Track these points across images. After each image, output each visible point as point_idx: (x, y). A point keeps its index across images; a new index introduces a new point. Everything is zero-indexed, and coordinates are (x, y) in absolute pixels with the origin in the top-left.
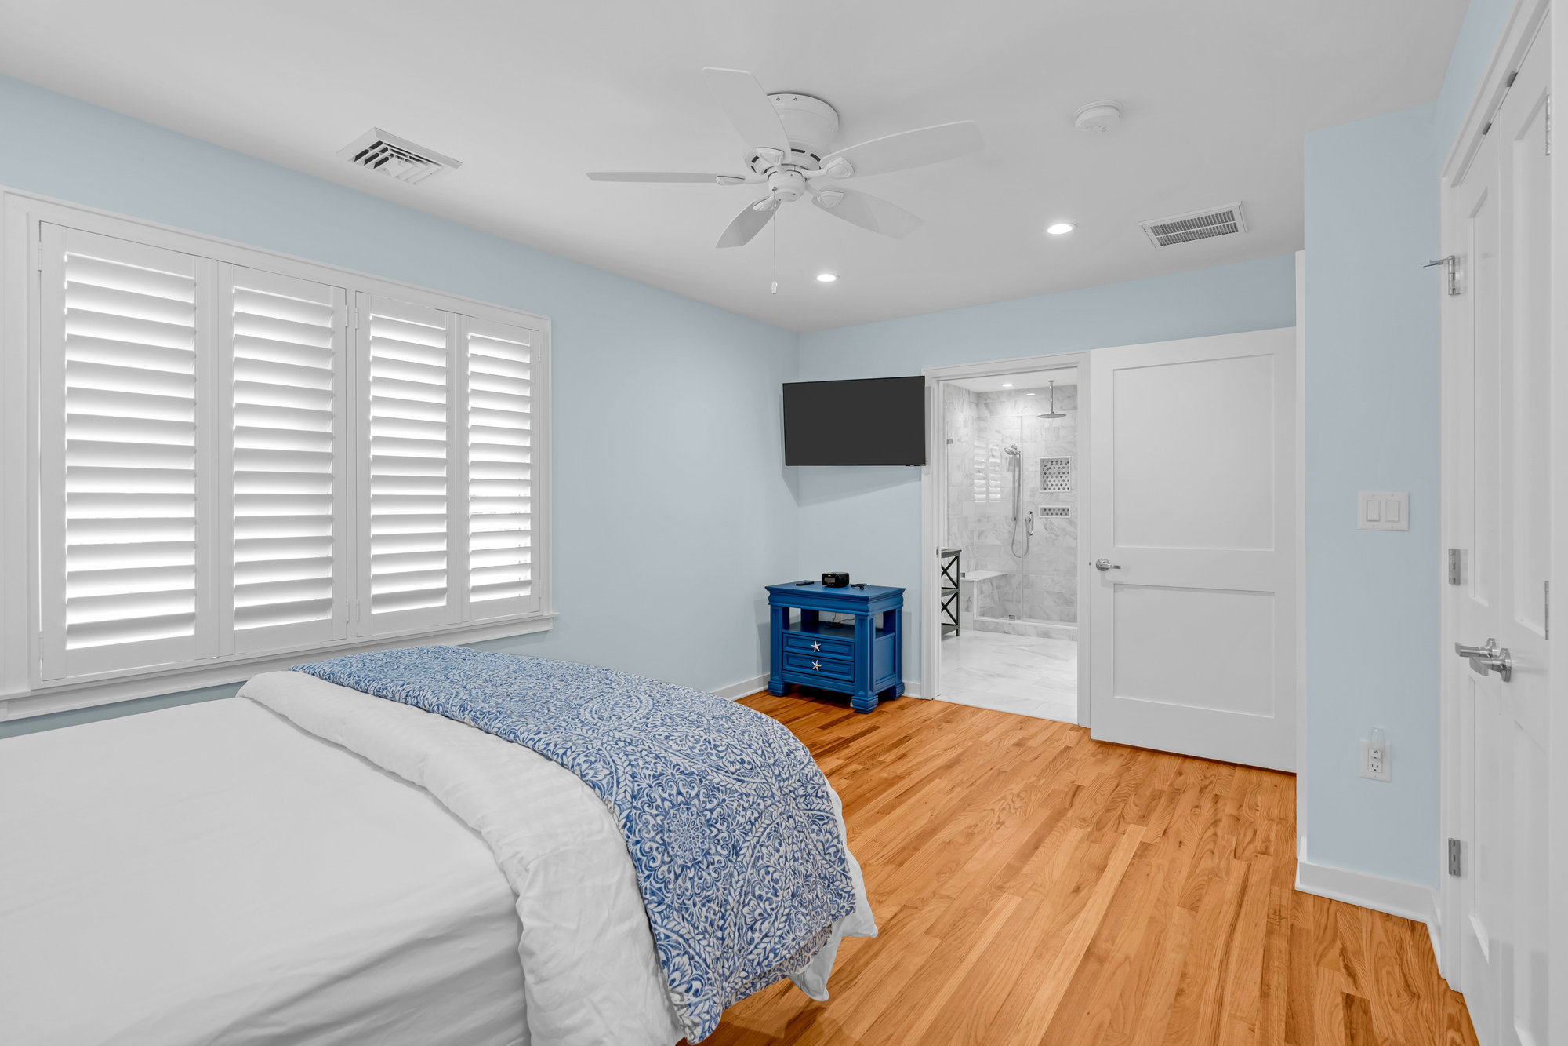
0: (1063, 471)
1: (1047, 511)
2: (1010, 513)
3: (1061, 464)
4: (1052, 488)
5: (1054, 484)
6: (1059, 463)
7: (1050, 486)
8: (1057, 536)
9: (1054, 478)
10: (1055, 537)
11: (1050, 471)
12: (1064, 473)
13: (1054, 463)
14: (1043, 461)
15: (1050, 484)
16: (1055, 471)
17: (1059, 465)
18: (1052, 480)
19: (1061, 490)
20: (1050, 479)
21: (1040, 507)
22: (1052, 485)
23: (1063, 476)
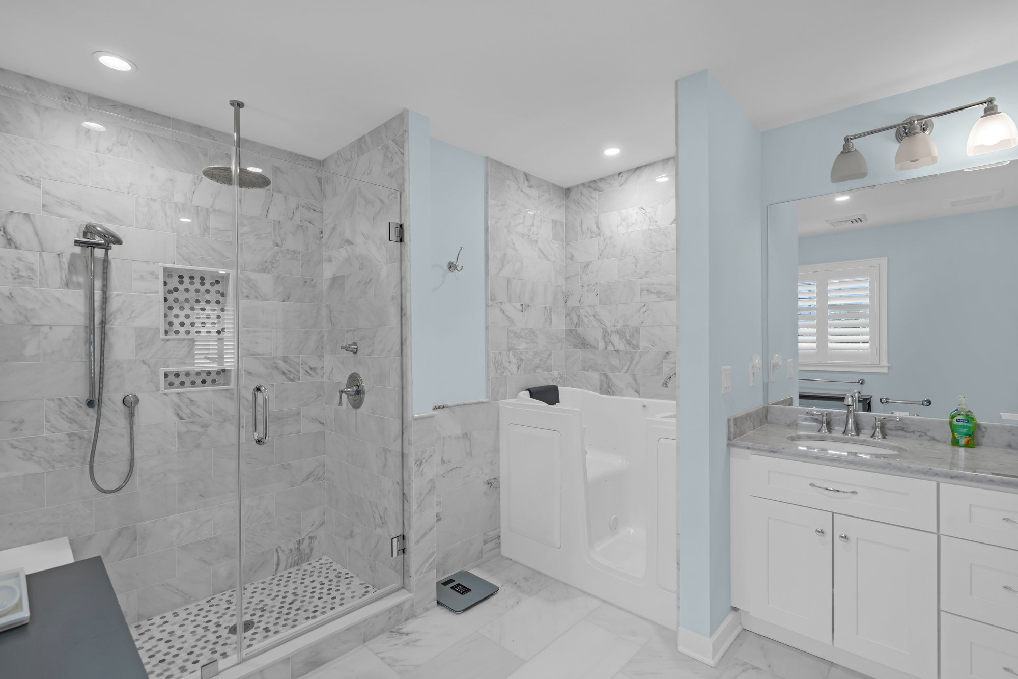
0: (207, 297)
1: (171, 378)
2: (82, 392)
3: (202, 284)
4: (182, 329)
5: (187, 322)
6: (197, 280)
7: (176, 326)
8: (205, 426)
9: (187, 311)
10: (199, 430)
11: (175, 295)
12: (208, 301)
13: (186, 280)
14: (168, 273)
15: (176, 322)
16: (187, 296)
17: (197, 285)
18: (182, 314)
19: (203, 334)
20: (176, 311)
21: (162, 370)
22: (182, 324)
23: (208, 307)
